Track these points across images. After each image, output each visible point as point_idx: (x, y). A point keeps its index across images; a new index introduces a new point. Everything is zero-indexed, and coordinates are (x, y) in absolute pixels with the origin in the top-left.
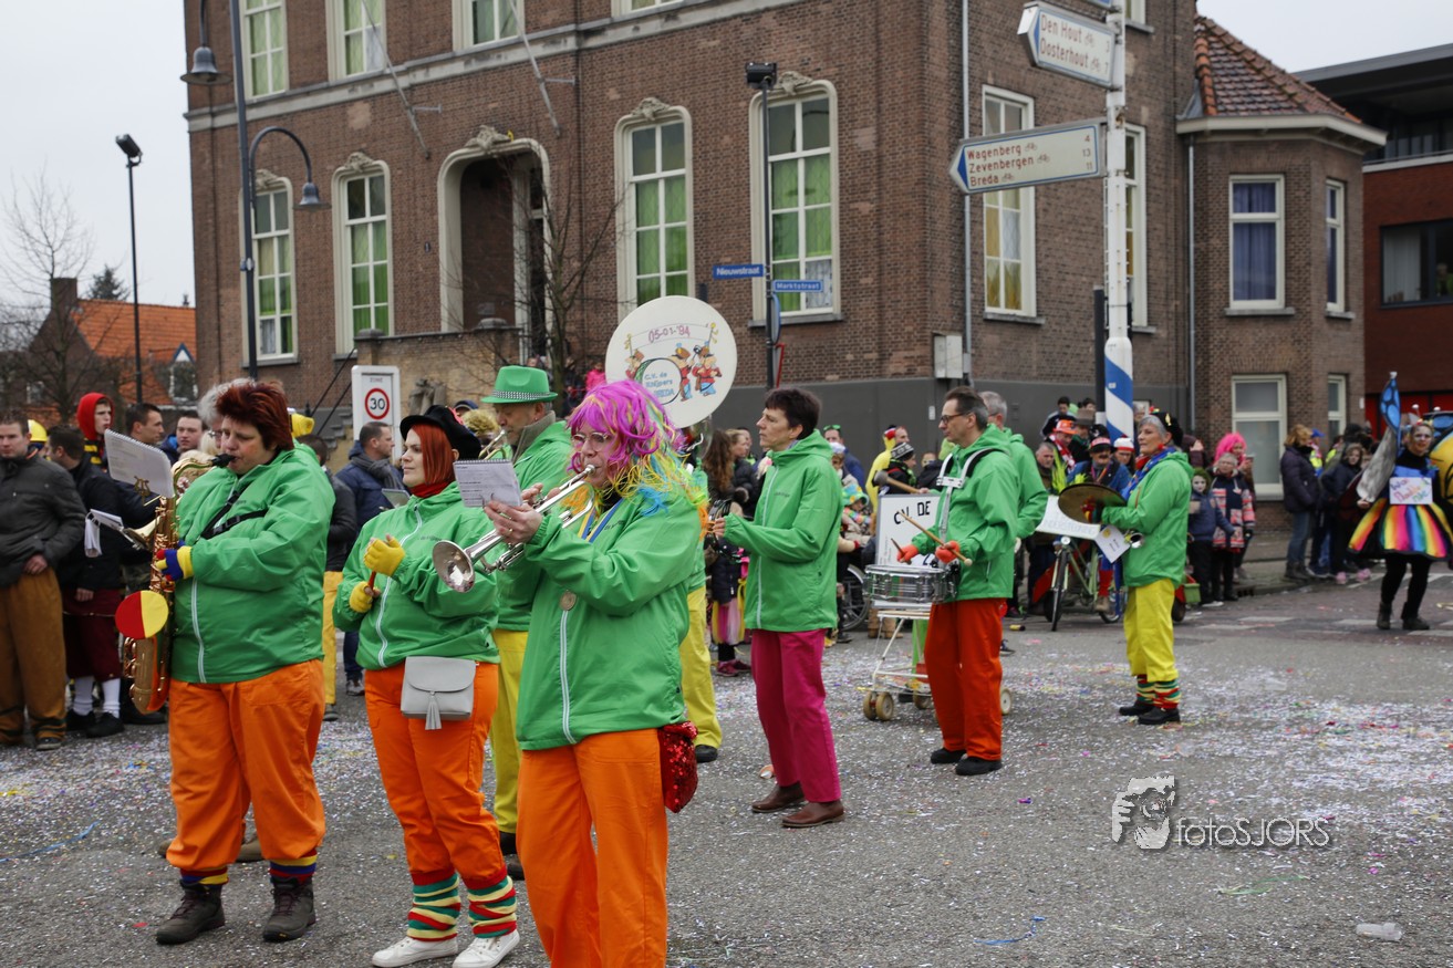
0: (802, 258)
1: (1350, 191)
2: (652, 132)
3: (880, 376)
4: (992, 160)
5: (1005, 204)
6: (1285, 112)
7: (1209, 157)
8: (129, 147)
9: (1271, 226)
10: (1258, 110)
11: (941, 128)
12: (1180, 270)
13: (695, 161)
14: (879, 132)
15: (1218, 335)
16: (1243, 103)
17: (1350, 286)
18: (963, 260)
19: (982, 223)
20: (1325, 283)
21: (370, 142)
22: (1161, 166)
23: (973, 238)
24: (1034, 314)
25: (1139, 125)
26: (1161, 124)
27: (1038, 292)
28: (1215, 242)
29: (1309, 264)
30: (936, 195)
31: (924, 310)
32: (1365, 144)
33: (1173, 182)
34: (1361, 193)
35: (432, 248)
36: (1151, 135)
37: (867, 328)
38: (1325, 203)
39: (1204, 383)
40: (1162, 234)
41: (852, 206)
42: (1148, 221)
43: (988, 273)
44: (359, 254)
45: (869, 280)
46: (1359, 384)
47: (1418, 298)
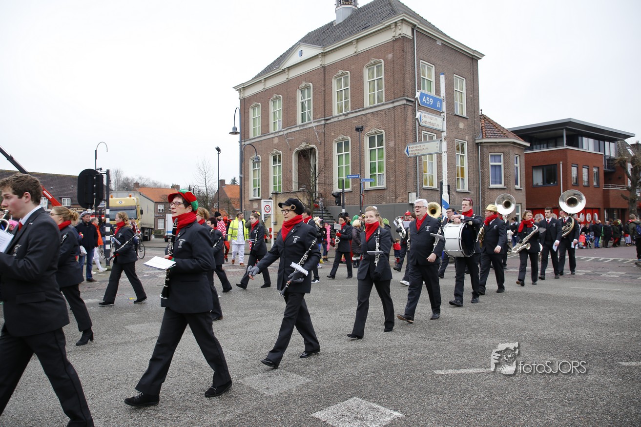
0: (377, 173)
1: (521, 158)
2: (342, 143)
3: (395, 203)
4: (414, 149)
5: (429, 159)
6: (503, 138)
7: (484, 149)
8: (218, 149)
9: (500, 166)
10: (496, 137)
11: (411, 141)
12: (477, 177)
13: (351, 149)
14: (395, 142)
15: (487, 193)
16: (492, 135)
17: (522, 181)
18: (417, 174)
19: (422, 165)
20: (515, 180)
21: (278, 147)
22: (472, 150)
23: (420, 168)
25: (465, 140)
26: (471, 140)
27: (438, 182)
28: (486, 170)
29: (510, 176)
31: (406, 186)
32: (524, 146)
33: (475, 155)
34: (524, 158)
35: (291, 171)
36: (469, 143)
37: (392, 191)
38: (514, 161)
40: (472, 168)
41: (388, 160)
42: (468, 164)
43: (424, 177)
44: (275, 173)
45: (393, 179)
46: (524, 206)
47: (542, 184)
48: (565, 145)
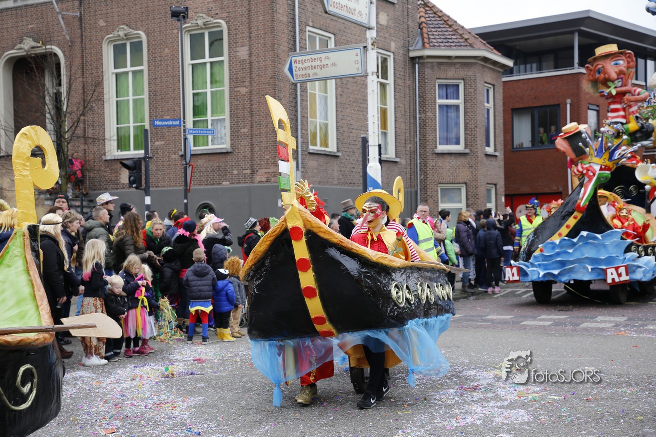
0: (209, 117)
1: (496, 90)
2: (125, 45)
3: (252, 182)
4: (306, 65)
5: (320, 91)
6: (463, 48)
7: (426, 70)
9: (457, 107)
10: (450, 46)
11: (284, 49)
12: (412, 128)
13: (149, 62)
14: (250, 49)
15: (431, 163)
16: (442, 42)
17: (497, 138)
18: (297, 120)
19: (307, 101)
20: (484, 137)
22: (402, 73)
23: (302, 109)
24: (335, 150)
25: (390, 52)
26: (401, 52)
27: (337, 139)
28: (429, 114)
29: (476, 127)
30: (281, 84)
32: (503, 66)
33: (408, 82)
34: (502, 91)
36: (396, 57)
37: (244, 157)
38: (484, 96)
39: (424, 188)
40: (403, 109)
41: (236, 89)
42: (395, 102)
43: (310, 127)
45: (246, 130)
46: (502, 190)
47: (530, 146)
48: (576, 65)
